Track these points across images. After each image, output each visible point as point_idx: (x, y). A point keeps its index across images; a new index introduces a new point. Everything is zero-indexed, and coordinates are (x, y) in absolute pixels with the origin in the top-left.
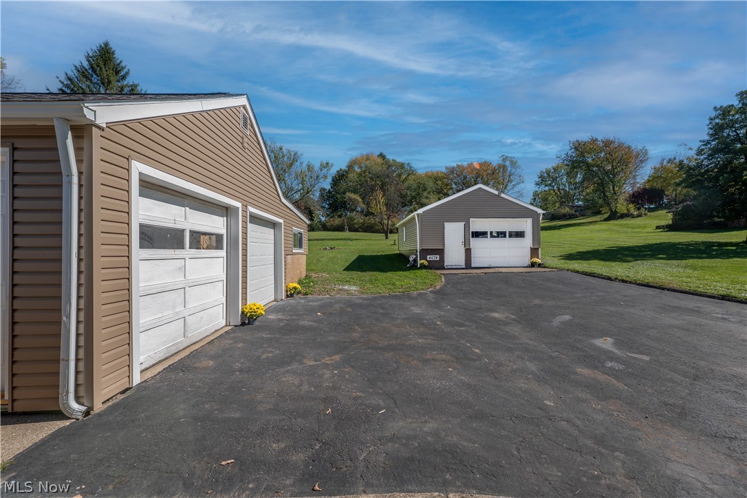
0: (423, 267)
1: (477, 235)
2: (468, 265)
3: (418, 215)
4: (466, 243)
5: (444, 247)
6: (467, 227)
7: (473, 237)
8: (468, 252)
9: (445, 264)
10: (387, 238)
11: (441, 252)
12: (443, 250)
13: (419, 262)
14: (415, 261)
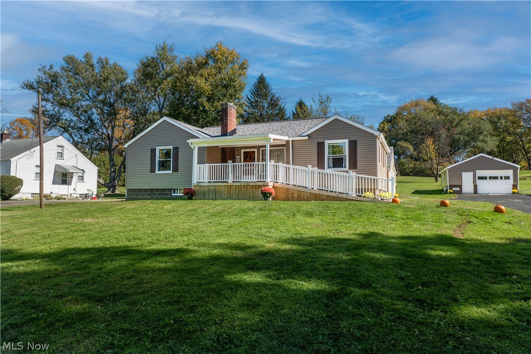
0: (450, 193)
1: (481, 178)
2: (476, 192)
3: (448, 169)
4: (474, 181)
5: (462, 183)
6: (474, 175)
7: (478, 179)
8: (475, 186)
9: (463, 192)
10: (437, 181)
11: (460, 186)
12: (461, 185)
13: (449, 191)
14: (447, 190)
